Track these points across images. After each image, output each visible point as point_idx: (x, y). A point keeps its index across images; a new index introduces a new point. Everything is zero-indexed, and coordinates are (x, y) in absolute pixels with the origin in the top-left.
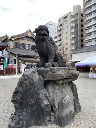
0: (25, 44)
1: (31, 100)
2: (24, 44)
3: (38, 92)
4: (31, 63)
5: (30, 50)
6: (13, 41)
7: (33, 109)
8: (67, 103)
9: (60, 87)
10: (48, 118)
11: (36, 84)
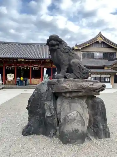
0: (95, 52)
1: (39, 109)
2: (93, 52)
3: (44, 103)
4: (99, 76)
5: (101, 59)
6: (80, 51)
7: (41, 119)
8: (71, 119)
9: (69, 101)
10: (52, 131)
11: (43, 95)
